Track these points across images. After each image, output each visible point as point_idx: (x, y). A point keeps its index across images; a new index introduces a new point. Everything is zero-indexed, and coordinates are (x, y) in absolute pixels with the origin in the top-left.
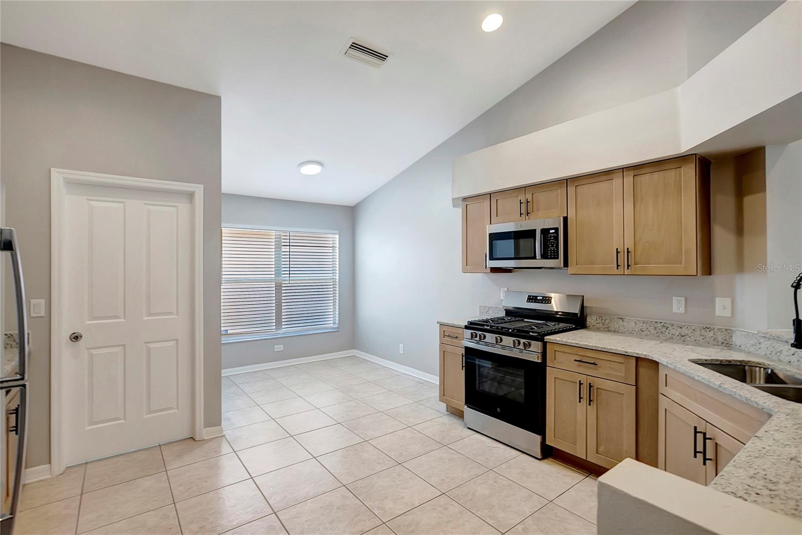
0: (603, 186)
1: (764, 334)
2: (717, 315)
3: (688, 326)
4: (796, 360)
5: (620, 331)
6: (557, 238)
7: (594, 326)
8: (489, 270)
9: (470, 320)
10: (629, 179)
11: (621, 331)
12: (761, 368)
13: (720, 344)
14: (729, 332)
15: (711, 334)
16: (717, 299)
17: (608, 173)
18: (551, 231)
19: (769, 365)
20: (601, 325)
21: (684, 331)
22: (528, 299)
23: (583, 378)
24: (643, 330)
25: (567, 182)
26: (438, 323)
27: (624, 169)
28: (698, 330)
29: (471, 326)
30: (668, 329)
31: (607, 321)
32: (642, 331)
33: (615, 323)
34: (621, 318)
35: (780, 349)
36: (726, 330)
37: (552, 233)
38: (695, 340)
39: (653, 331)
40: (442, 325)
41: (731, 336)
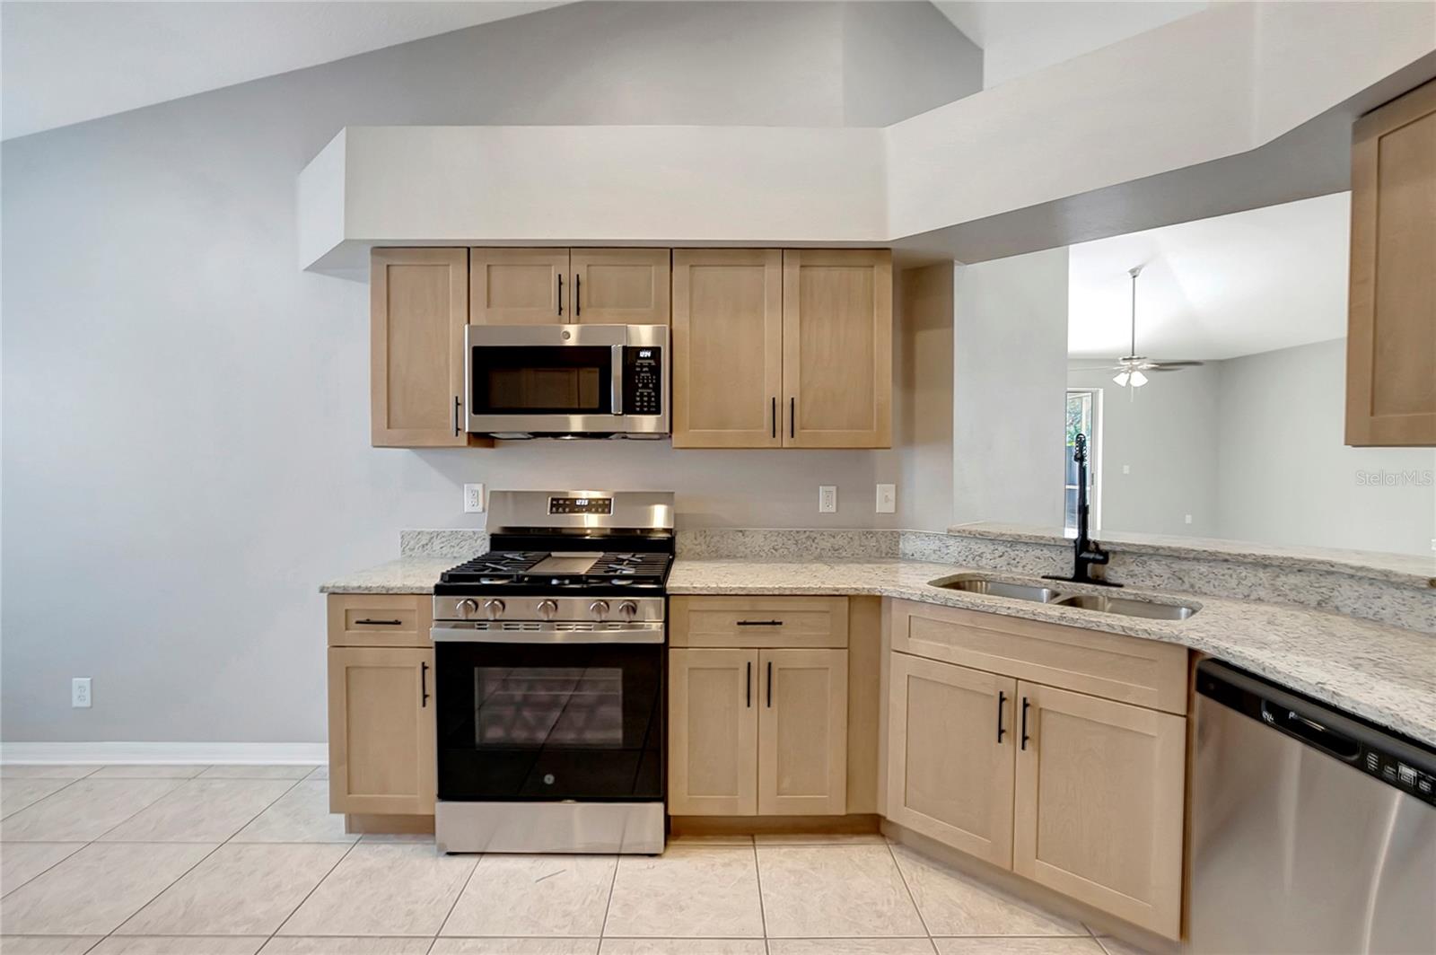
0: (742, 276)
1: (959, 532)
2: (877, 511)
3: (844, 532)
4: (1006, 563)
5: (738, 555)
6: (656, 370)
7: (690, 550)
8: (463, 440)
9: (445, 571)
10: (792, 272)
11: (741, 554)
12: (981, 581)
13: (884, 555)
14: (896, 537)
15: (873, 543)
16: (878, 486)
17: (755, 253)
18: (642, 354)
19: (987, 575)
20: (704, 547)
21: (839, 541)
22: (552, 505)
23: (753, 656)
24: (777, 547)
25: (672, 253)
26: (322, 590)
27: (786, 251)
28: (857, 537)
29: (452, 585)
30: (816, 541)
31: (716, 539)
32: (776, 550)
33: (729, 541)
34: (741, 531)
35: (981, 551)
36: (892, 533)
37: (644, 358)
38: (853, 555)
39: (793, 548)
40: (335, 595)
41: (898, 542)
